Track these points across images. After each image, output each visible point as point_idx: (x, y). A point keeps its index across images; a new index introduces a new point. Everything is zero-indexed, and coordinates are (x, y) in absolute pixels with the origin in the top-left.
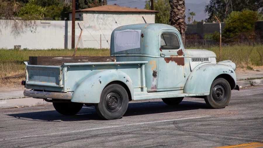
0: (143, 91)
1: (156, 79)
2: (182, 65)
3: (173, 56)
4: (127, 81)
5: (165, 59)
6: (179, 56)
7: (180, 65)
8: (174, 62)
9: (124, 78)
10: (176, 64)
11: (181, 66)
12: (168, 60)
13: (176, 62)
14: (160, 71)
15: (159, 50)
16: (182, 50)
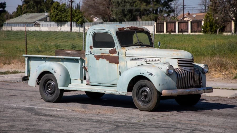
0: (83, 83)
1: (88, 74)
2: (116, 63)
3: (104, 54)
4: (54, 72)
5: (95, 56)
6: (111, 55)
7: (112, 63)
8: (105, 59)
9: (53, 69)
10: (108, 61)
11: (114, 64)
12: (98, 57)
13: (108, 60)
14: (91, 67)
15: (90, 48)
16: (115, 48)
